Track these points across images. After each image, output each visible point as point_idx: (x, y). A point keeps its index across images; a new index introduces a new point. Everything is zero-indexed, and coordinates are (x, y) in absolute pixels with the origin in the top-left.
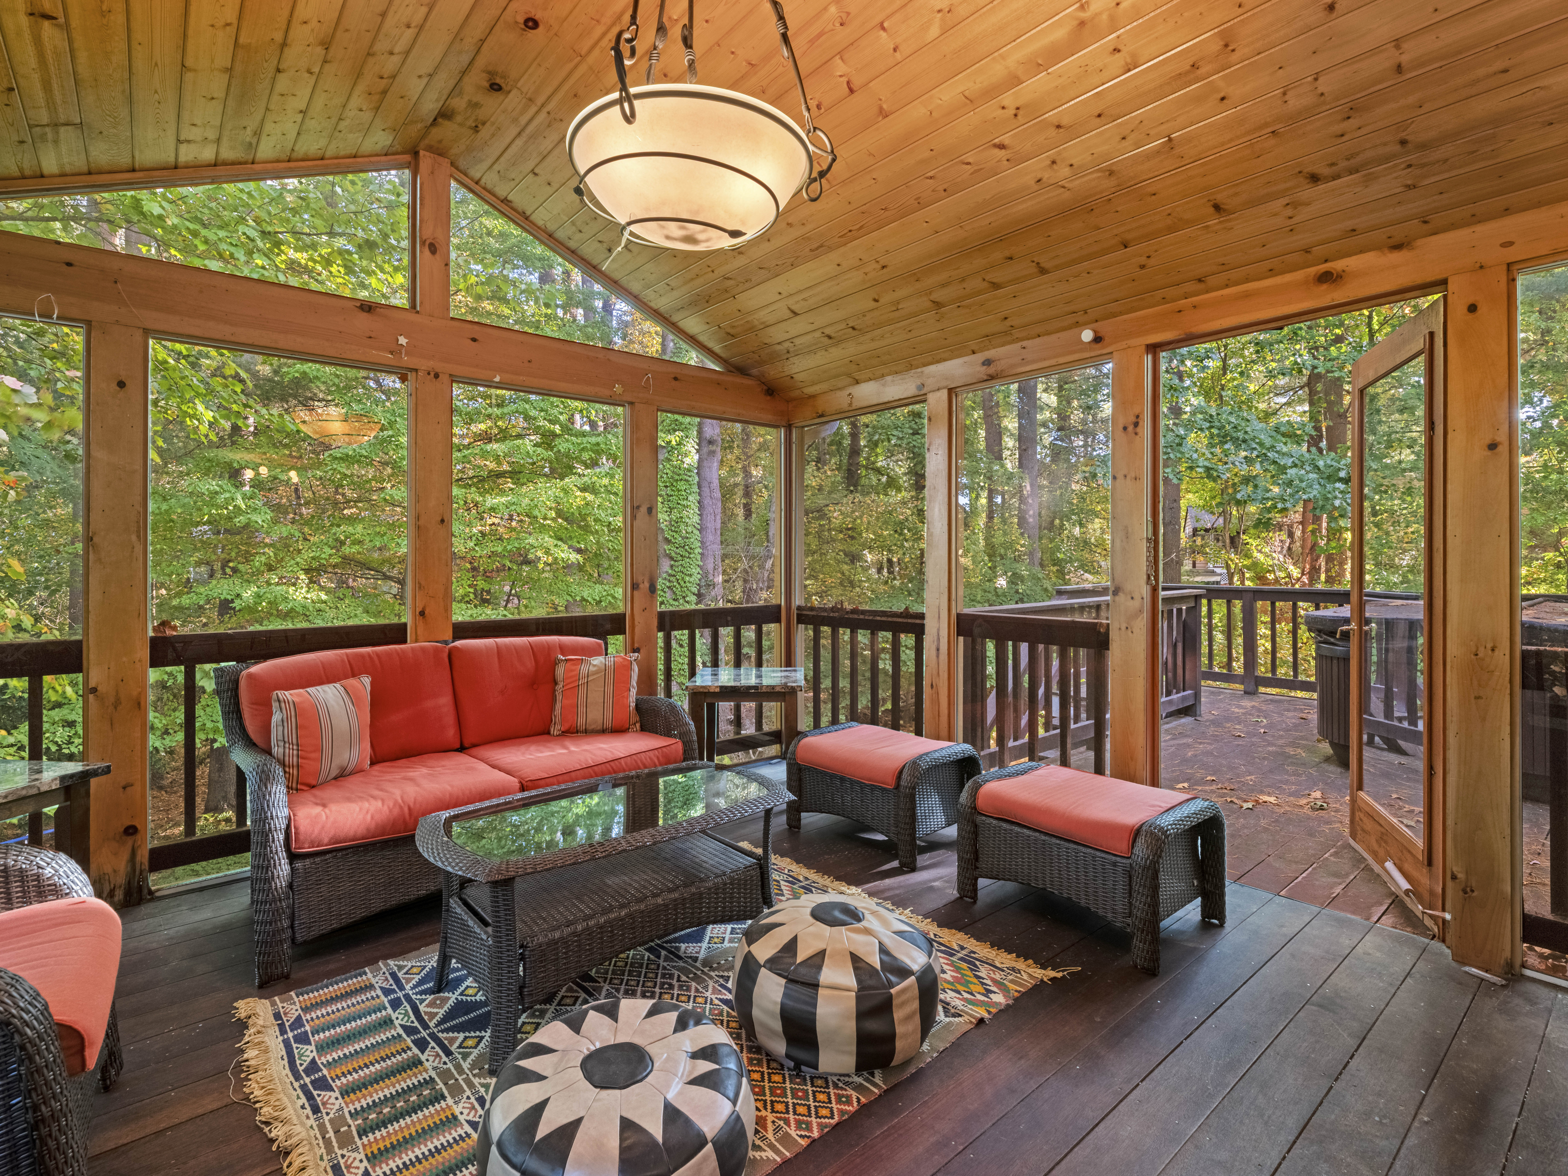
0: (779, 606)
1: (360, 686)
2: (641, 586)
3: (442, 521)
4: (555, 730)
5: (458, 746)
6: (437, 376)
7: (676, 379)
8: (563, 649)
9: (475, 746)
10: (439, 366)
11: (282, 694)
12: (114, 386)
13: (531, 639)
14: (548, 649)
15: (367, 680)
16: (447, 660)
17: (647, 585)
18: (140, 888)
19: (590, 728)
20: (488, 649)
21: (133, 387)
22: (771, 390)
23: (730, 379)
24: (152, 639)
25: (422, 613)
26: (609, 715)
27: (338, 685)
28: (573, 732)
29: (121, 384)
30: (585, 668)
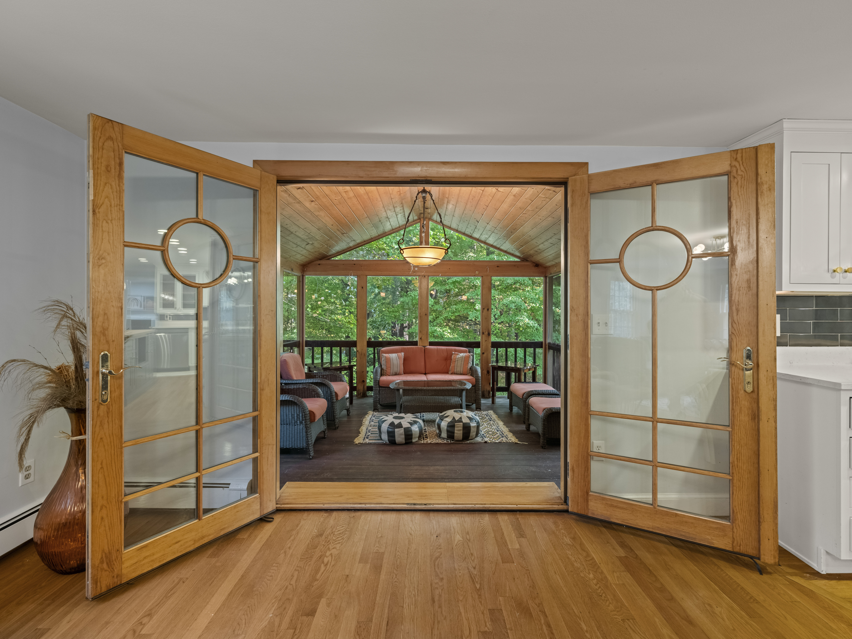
0: (542, 342)
1: (401, 355)
2: (485, 333)
3: (426, 314)
4: (450, 373)
5: (424, 373)
6: (425, 276)
7: (498, 267)
8: (456, 351)
9: (429, 373)
10: (425, 274)
11: (384, 355)
12: (361, 288)
13: (447, 347)
14: (451, 350)
15: (403, 354)
16: (423, 351)
17: (487, 333)
18: (365, 394)
19: (458, 373)
20: (434, 349)
21: (364, 288)
22: (537, 265)
23: (523, 263)
24: (367, 341)
25: (421, 339)
26: (462, 370)
27: (396, 354)
28: (453, 373)
29: (362, 288)
30: (458, 356)
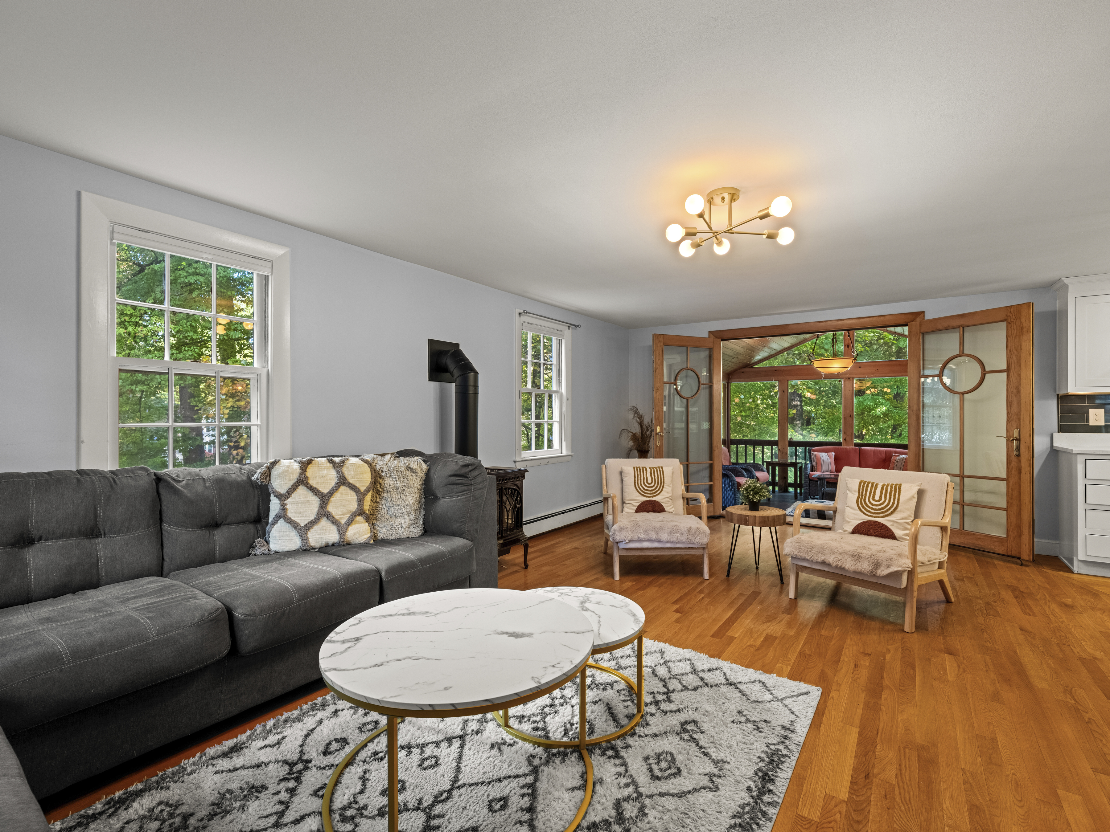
6: (849, 379)
8: (896, 452)
10: (850, 376)
14: (891, 452)
15: (833, 453)
16: (859, 451)
20: (871, 450)
25: (845, 439)
27: (826, 453)
29: (784, 391)
30: (898, 458)
